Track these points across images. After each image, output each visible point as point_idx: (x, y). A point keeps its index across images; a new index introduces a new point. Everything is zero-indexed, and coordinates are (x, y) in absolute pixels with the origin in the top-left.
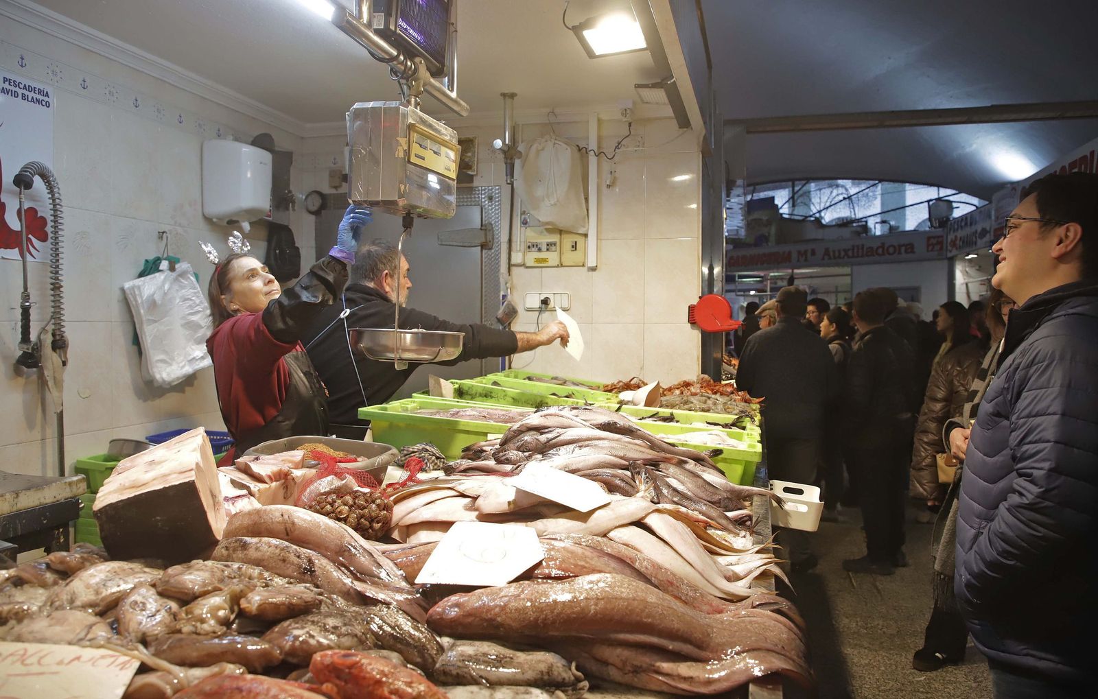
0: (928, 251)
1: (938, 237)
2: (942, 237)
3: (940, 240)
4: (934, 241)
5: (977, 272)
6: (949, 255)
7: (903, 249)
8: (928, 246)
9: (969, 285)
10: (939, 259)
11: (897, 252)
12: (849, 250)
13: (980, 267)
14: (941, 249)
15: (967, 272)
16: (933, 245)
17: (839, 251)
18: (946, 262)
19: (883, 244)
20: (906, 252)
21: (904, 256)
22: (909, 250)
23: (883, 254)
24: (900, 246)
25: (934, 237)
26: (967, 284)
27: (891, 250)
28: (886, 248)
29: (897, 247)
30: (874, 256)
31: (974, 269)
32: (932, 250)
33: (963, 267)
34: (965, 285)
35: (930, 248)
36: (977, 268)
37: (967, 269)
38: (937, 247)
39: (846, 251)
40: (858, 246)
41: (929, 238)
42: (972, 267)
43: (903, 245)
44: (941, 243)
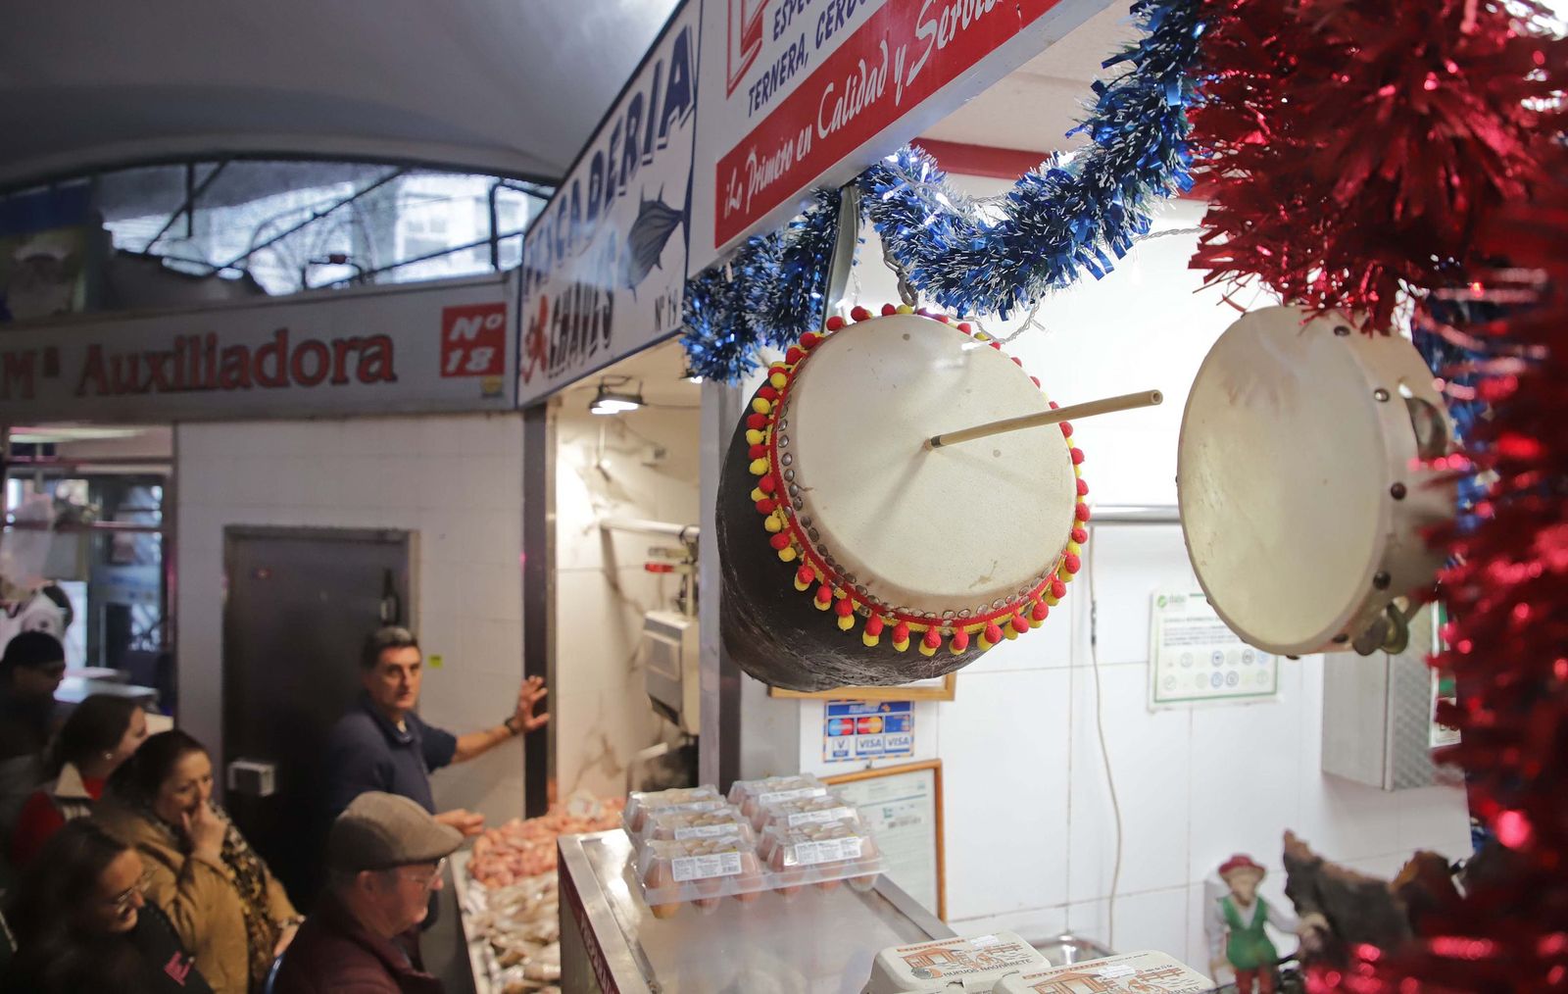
0: (444, 374)
1: (487, 310)
2: (500, 308)
3: (492, 322)
4: (467, 328)
5: (649, 472)
6: (528, 394)
7: (352, 359)
8: (447, 347)
9: (616, 536)
10: (488, 413)
11: (331, 374)
12: (166, 355)
13: (659, 454)
14: (496, 366)
15: (606, 477)
16: (467, 346)
17: (134, 360)
18: (516, 424)
19: (282, 334)
20: (365, 377)
21: (356, 389)
22: (375, 367)
23: (280, 382)
24: (343, 346)
25: (470, 312)
26: (606, 534)
27: (311, 363)
28: (290, 352)
29: (332, 352)
30: (247, 386)
31: (636, 460)
32: (461, 371)
33: (587, 450)
34: (596, 537)
35: (456, 356)
36: (649, 457)
37: (606, 464)
38: (482, 357)
39: (156, 359)
40: (195, 340)
41: (450, 316)
42: (630, 452)
43: (354, 343)
44: (494, 339)
